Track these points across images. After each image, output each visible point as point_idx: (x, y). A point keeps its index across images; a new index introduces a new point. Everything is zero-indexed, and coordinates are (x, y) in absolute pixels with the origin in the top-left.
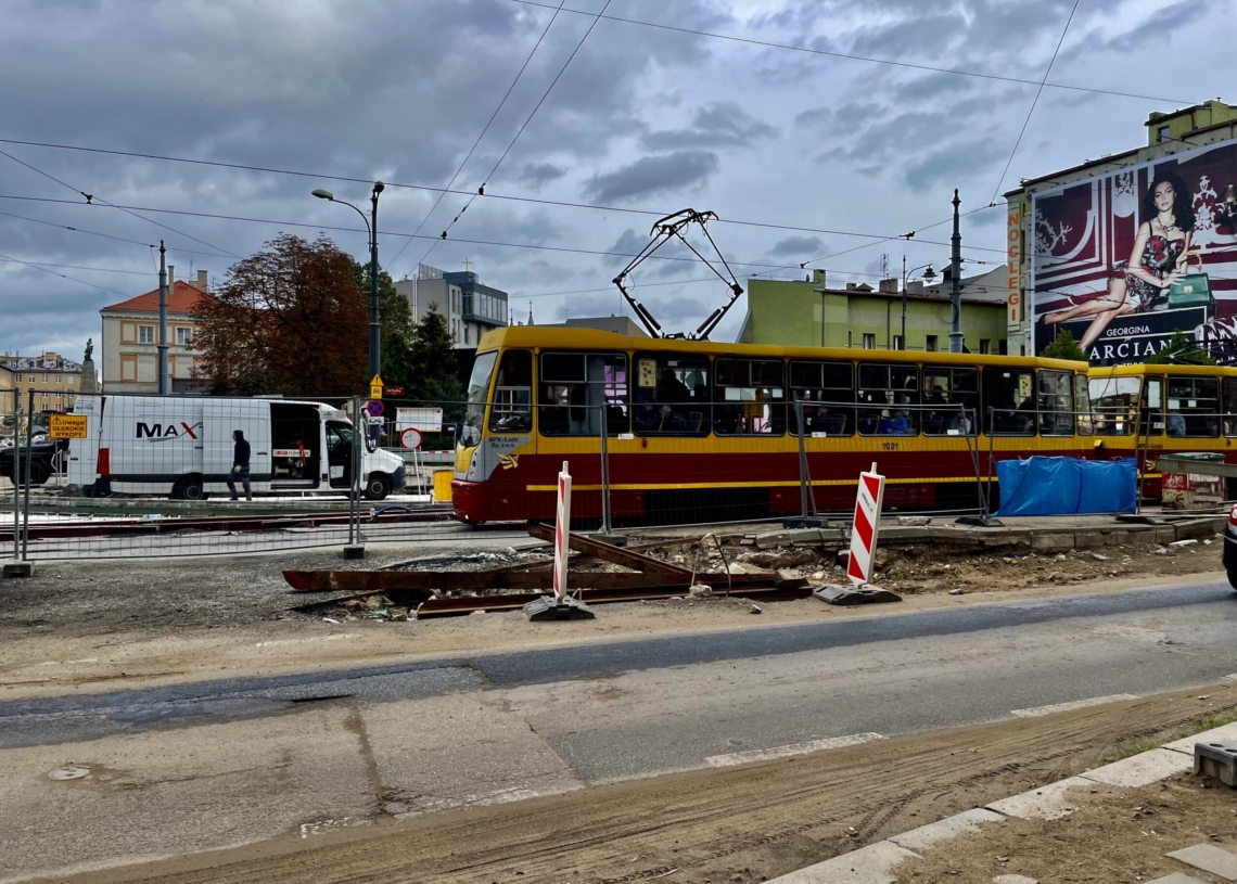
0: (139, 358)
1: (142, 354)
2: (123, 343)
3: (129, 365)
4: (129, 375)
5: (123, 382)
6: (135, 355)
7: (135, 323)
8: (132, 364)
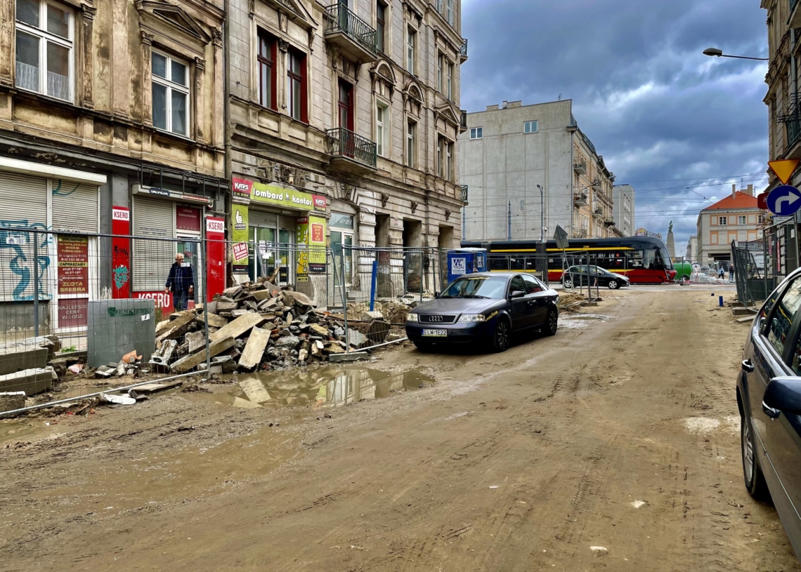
0: (719, 232)
1: (721, 230)
2: (711, 226)
3: (714, 236)
4: (714, 241)
5: (711, 244)
6: (718, 231)
7: (717, 216)
8: (716, 236)
